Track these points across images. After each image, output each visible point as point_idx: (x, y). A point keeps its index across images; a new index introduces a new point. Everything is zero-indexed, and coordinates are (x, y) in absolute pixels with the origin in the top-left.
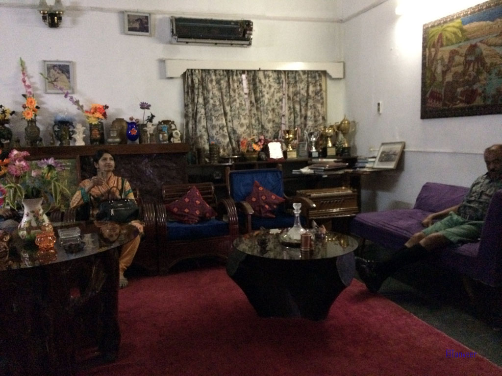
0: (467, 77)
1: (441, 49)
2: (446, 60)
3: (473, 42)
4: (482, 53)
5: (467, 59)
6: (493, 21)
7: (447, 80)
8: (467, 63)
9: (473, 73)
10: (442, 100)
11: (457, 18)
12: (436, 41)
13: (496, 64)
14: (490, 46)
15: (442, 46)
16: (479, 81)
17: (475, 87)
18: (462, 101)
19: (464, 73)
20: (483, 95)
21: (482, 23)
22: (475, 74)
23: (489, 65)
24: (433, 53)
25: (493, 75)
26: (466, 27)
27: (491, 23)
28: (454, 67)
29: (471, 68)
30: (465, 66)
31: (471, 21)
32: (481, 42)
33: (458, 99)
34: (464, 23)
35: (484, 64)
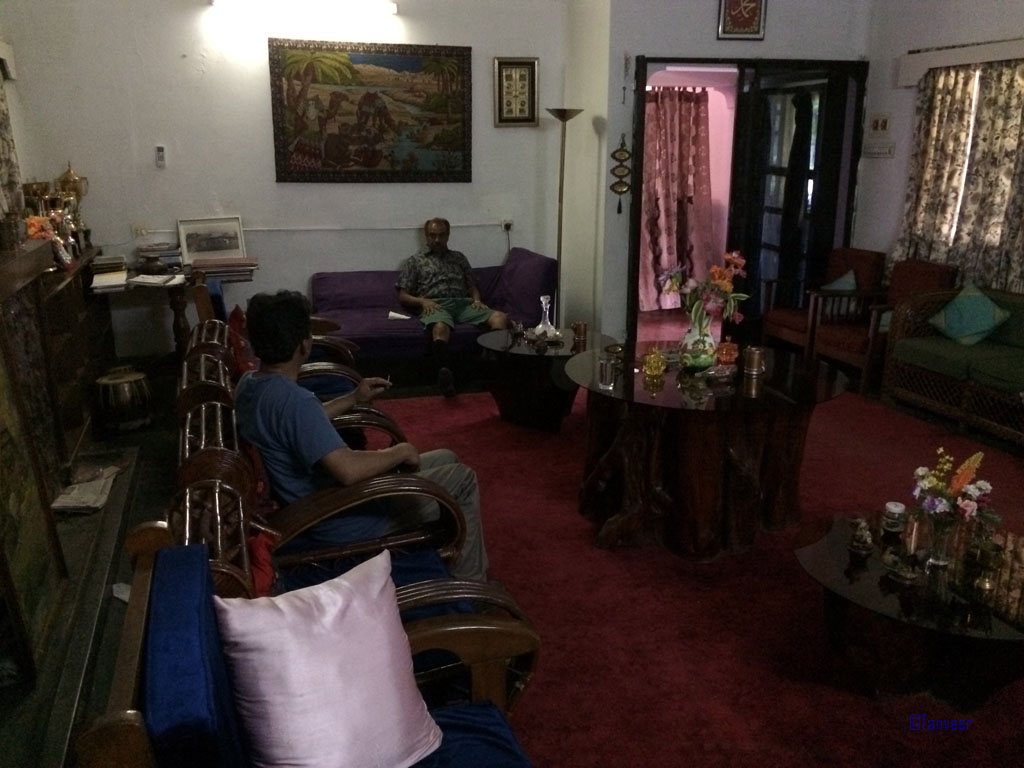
0: (364, 133)
1: (312, 85)
2: (326, 104)
3: (372, 91)
4: (385, 107)
5: (364, 109)
6: (398, 71)
7: (329, 132)
8: (363, 115)
9: (374, 131)
10: (321, 157)
11: (341, 50)
12: (302, 72)
13: (406, 124)
14: (396, 100)
15: (314, 81)
16: (384, 141)
17: (378, 147)
18: (357, 163)
19: (359, 127)
20: (390, 158)
21: (382, 69)
22: (377, 132)
23: (396, 123)
24: (298, 89)
25: (404, 137)
26: (357, 67)
27: (396, 73)
28: (340, 115)
29: (370, 123)
30: (360, 118)
31: (366, 61)
32: (383, 92)
33: (352, 160)
34: (354, 60)
35: (389, 122)
